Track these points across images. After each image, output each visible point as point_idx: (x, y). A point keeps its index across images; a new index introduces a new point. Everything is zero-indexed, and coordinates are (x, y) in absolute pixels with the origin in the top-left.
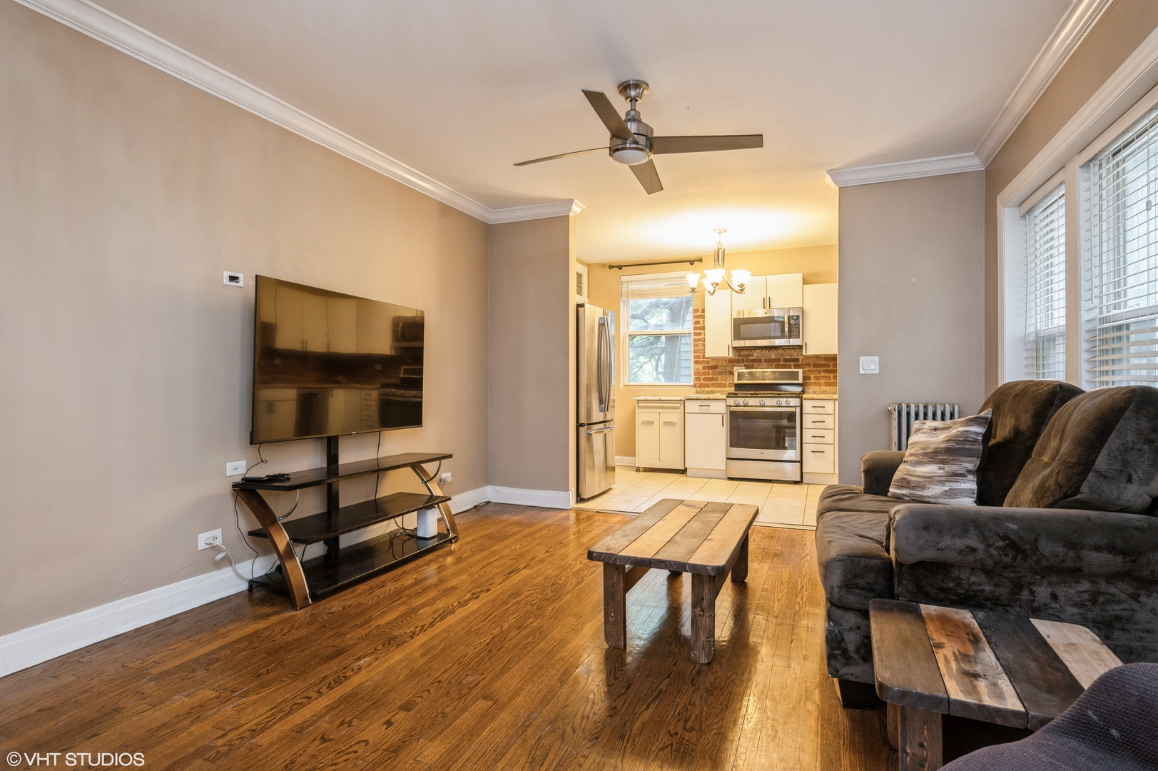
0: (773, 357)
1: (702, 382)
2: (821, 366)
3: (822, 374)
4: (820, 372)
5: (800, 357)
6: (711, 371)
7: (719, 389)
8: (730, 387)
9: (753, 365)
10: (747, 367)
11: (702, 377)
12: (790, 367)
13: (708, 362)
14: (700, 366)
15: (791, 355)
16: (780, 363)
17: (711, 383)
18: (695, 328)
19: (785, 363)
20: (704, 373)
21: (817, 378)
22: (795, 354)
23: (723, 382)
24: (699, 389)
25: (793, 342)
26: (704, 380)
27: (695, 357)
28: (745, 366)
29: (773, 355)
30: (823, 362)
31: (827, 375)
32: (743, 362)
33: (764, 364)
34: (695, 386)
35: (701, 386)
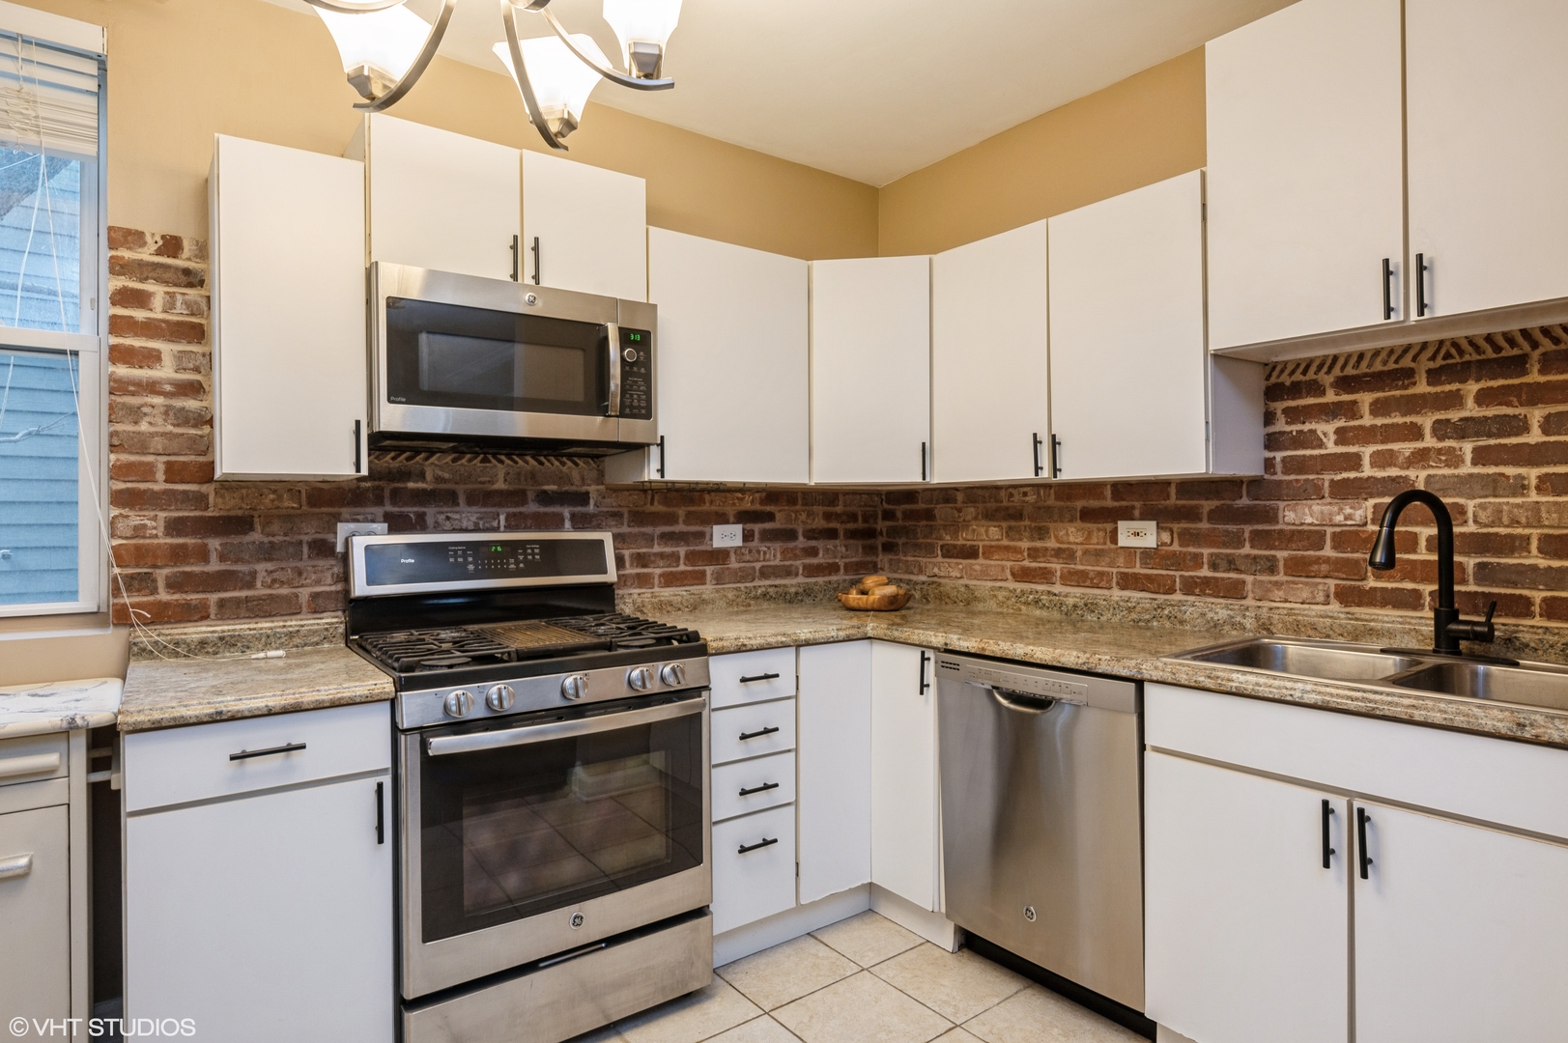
0: (500, 485)
1: (163, 596)
2: (654, 519)
3: (657, 548)
5: (592, 489)
6: (214, 544)
7: (265, 625)
8: (316, 611)
9: (421, 517)
10: (399, 524)
11: (162, 574)
12: (558, 524)
13: (201, 500)
14: (153, 523)
15: (562, 478)
16: (524, 509)
17: (214, 598)
18: (117, 325)
20: (177, 555)
22: (575, 474)
23: (285, 591)
24: (145, 636)
26: (173, 585)
27: (117, 472)
28: (388, 518)
29: (500, 474)
32: (379, 501)
33: (471, 513)
34: (121, 617)
35: (161, 615)
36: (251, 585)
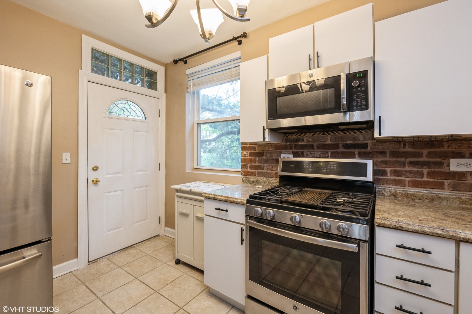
0: (329, 142)
1: (249, 170)
2: (406, 155)
3: (407, 168)
4: (403, 164)
5: (369, 142)
6: (257, 159)
7: (265, 179)
9: (303, 153)
10: (296, 155)
11: (248, 165)
12: (352, 156)
14: (247, 153)
15: (355, 139)
16: (338, 150)
17: (257, 171)
19: (346, 150)
20: (251, 161)
21: (396, 173)
22: (361, 137)
23: (270, 171)
24: (245, 178)
25: (357, 116)
26: (250, 168)
29: (329, 139)
30: (408, 149)
31: (415, 169)
32: (291, 148)
33: (318, 152)
34: (242, 173)
35: (248, 174)
36: (263, 169)
